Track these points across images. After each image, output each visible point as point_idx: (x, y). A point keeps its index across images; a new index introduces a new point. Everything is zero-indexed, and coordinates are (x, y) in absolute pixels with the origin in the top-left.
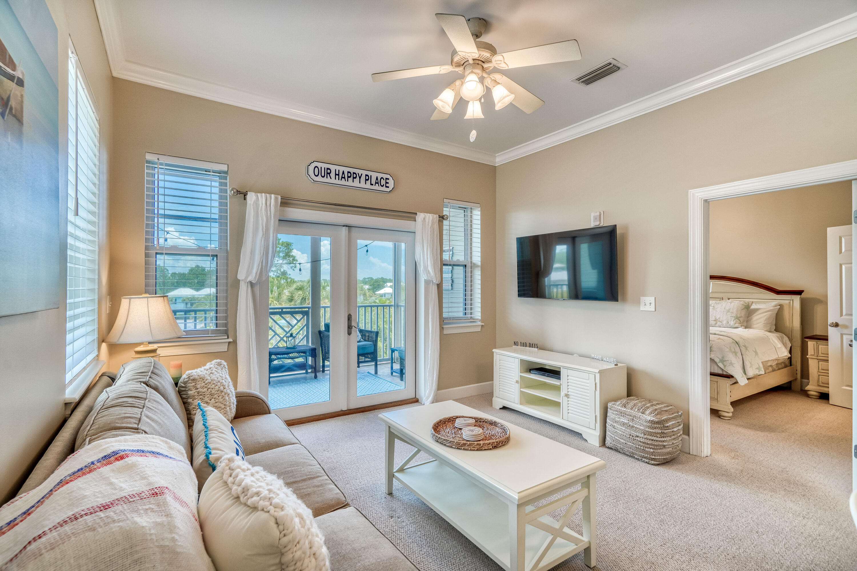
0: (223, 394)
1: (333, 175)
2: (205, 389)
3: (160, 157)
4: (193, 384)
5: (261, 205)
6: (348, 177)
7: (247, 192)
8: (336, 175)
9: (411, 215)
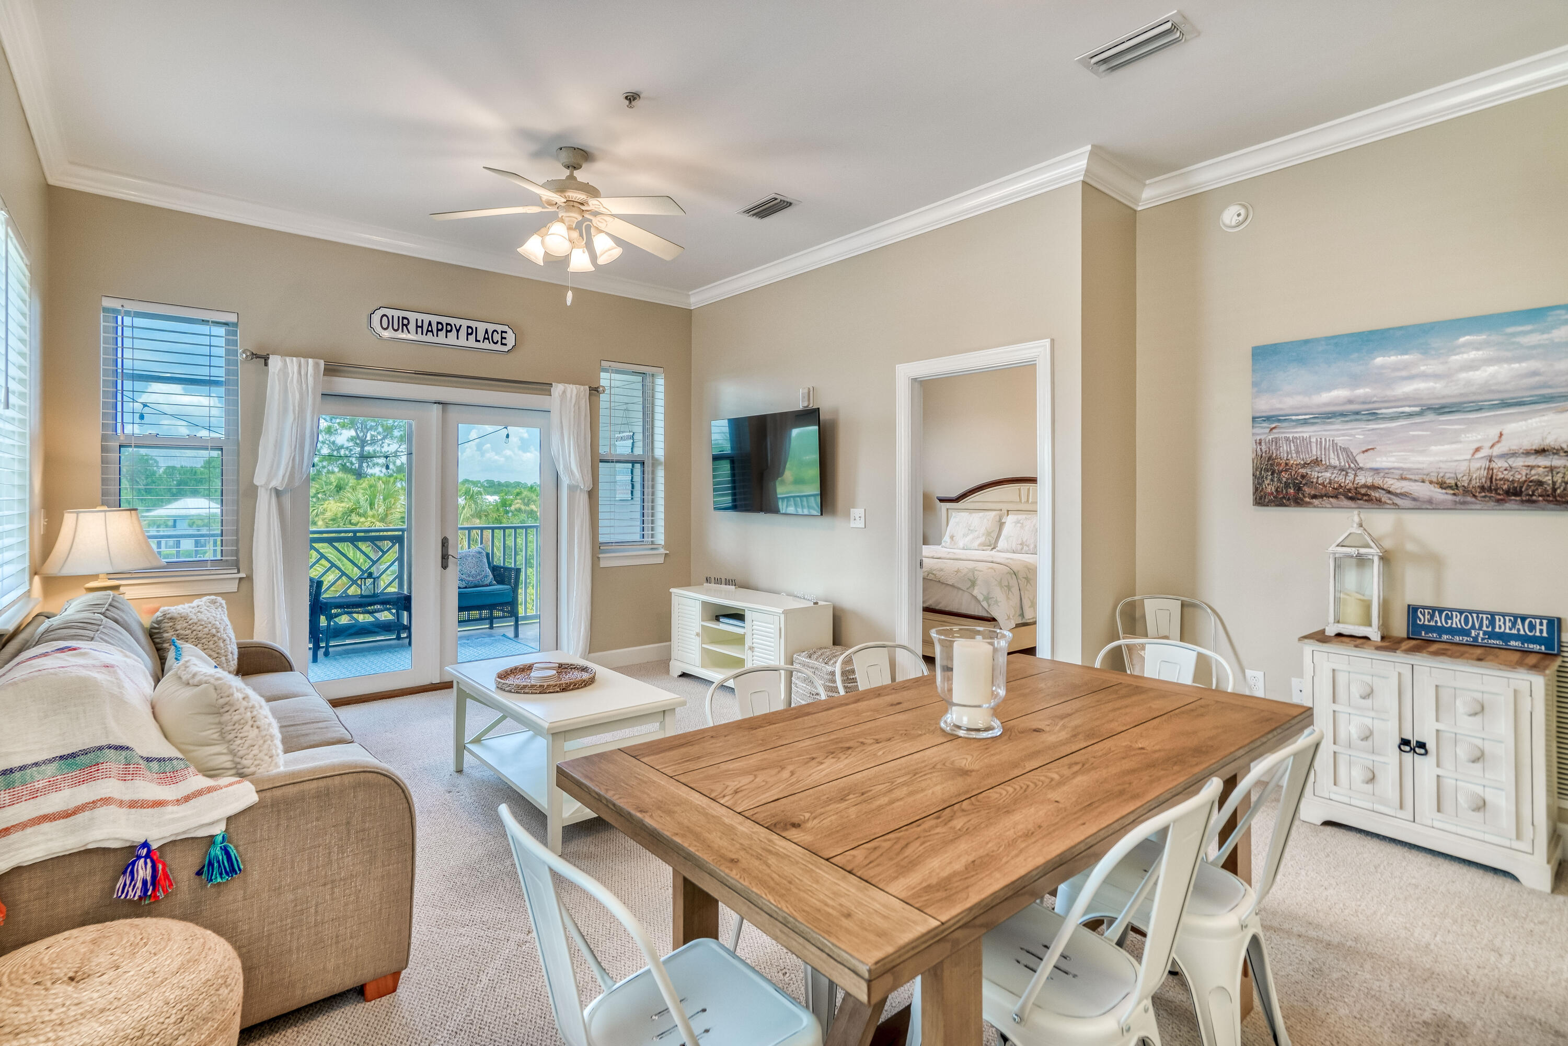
0: (215, 638)
1: (412, 327)
2: (188, 632)
3: (125, 302)
4: (171, 624)
5: (291, 375)
6: (438, 330)
7: (268, 354)
8: (417, 327)
9: (544, 387)
